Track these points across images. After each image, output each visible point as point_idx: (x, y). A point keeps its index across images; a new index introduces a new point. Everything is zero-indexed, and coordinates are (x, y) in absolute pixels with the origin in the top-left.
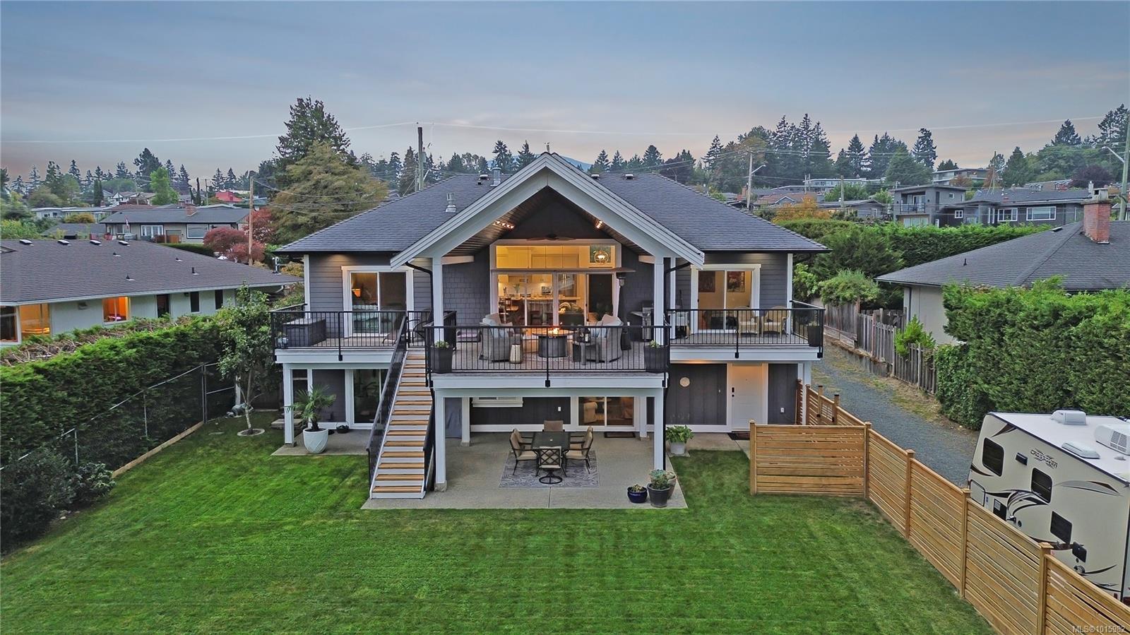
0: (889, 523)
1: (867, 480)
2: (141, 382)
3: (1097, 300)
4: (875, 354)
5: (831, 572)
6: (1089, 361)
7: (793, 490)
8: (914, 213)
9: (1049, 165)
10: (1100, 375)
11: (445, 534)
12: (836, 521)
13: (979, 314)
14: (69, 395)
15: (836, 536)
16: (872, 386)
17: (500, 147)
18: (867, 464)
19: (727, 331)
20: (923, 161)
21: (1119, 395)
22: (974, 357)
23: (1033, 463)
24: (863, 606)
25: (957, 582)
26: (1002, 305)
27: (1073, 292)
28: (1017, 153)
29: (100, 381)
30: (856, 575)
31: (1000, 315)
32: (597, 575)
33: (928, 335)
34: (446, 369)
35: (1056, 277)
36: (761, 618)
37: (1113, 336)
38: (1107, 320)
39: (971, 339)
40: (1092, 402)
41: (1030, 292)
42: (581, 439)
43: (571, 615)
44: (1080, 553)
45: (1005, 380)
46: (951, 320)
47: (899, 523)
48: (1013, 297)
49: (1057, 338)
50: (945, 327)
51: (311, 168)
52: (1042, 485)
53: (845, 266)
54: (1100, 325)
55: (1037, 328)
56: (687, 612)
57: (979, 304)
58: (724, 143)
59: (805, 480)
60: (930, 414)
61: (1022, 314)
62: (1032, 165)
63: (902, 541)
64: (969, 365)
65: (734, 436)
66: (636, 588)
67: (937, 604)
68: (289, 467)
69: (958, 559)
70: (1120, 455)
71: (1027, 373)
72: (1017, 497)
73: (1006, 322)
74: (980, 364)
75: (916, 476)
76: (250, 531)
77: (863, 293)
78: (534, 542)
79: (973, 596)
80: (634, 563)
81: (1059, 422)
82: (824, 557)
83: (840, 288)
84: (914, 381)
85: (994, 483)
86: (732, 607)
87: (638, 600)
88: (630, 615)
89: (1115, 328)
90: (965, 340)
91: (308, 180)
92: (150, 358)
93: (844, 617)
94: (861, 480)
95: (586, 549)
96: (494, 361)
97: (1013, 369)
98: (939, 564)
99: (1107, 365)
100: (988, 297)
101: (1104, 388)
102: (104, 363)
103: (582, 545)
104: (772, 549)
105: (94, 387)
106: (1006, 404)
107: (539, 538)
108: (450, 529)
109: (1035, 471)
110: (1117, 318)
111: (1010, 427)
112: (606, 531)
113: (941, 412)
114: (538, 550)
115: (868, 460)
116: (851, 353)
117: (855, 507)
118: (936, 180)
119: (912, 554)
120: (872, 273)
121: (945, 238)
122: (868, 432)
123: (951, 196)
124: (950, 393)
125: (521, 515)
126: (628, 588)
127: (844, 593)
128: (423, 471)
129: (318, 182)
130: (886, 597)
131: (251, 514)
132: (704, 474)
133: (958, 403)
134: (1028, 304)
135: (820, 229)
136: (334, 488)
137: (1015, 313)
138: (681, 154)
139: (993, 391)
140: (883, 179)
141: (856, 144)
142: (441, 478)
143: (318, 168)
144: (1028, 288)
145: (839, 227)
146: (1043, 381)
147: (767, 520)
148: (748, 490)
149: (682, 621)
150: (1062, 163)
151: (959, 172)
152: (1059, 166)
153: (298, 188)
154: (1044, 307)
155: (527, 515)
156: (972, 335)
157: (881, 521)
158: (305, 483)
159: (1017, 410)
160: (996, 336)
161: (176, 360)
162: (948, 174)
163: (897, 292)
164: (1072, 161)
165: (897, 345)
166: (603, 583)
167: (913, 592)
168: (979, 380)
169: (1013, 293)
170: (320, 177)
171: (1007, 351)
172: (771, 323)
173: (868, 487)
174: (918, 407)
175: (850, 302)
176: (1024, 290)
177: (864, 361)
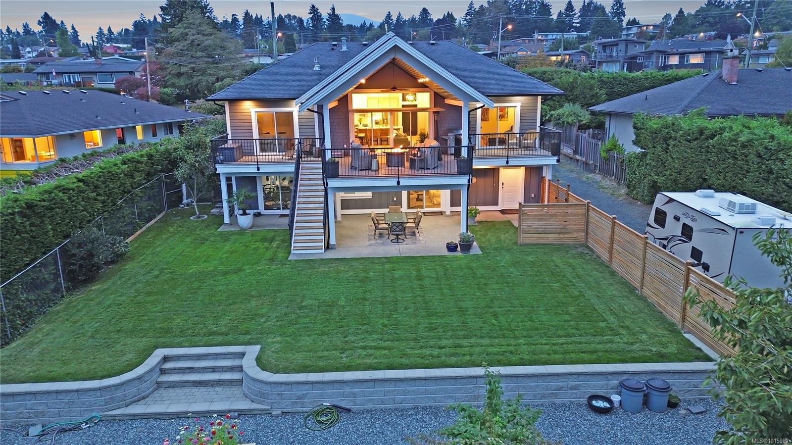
0: (599, 258)
1: (587, 234)
2: (132, 186)
3: (727, 123)
4: (586, 159)
5: (569, 284)
6: (719, 160)
7: (542, 242)
8: (610, 60)
9: (702, 21)
10: (724, 169)
11: (344, 271)
12: (569, 258)
13: (655, 132)
14: (97, 195)
15: (570, 265)
16: (584, 179)
17: (314, 10)
18: (587, 225)
19: (499, 147)
20: (616, 19)
21: (735, 180)
22: (650, 159)
23: (684, 220)
24: (588, 299)
25: (638, 285)
26: (669, 127)
27: (713, 117)
28: (681, 12)
29: (112, 186)
30: (583, 285)
31: (668, 133)
32: (439, 289)
33: (621, 145)
34: (335, 175)
35: (702, 108)
36: (533, 307)
37: (734, 146)
38: (731, 136)
39: (649, 148)
40: (719, 184)
41: (686, 118)
42: (413, 217)
43: (429, 309)
44: (706, 268)
45: (668, 173)
46: (637, 136)
47: (605, 256)
48: (676, 121)
49: (700, 147)
50: (633, 141)
51: (187, 30)
52: (687, 232)
53: (569, 101)
54: (727, 138)
55: (689, 141)
56: (492, 305)
57: (655, 126)
58: (477, 7)
59: (550, 235)
60: (621, 195)
61: (681, 132)
62: (690, 22)
63: (607, 267)
64: (647, 165)
65: (503, 212)
66: (461, 295)
67: (627, 297)
68: (233, 237)
69: (638, 274)
70: (732, 214)
71: (682, 168)
72: (673, 239)
73: (671, 138)
74: (653, 163)
75: (617, 229)
76: (226, 273)
77: (580, 119)
78: (397, 274)
79: (646, 292)
80: (458, 282)
81: (699, 197)
82: (564, 276)
83: (565, 116)
84: (611, 175)
85: (660, 232)
86: (516, 302)
87: (464, 301)
88: (461, 308)
89: (736, 141)
90: (645, 149)
91: (186, 40)
92: (135, 171)
93: (578, 305)
94: (583, 234)
95: (429, 277)
96: (361, 170)
97: (673, 166)
98: (628, 277)
99: (729, 163)
100: (661, 121)
101: (726, 176)
102: (113, 175)
103: (425, 275)
104: (535, 273)
105: (109, 190)
106: (668, 188)
107: (400, 272)
108: (346, 269)
109: (684, 224)
110: (737, 134)
111: (671, 200)
112: (438, 267)
113: (628, 194)
114: (400, 278)
115: (588, 223)
116: (571, 158)
117: (580, 250)
118: (624, 32)
119: (613, 273)
120: (587, 105)
121: (633, 80)
122: (588, 206)
123: (636, 47)
124: (634, 182)
125: (386, 260)
126: (457, 295)
127: (577, 294)
128: (323, 237)
129: (193, 41)
130: (599, 295)
131: (222, 264)
132: (489, 234)
133: (638, 188)
134: (685, 125)
135: (552, 75)
136: (267, 248)
137: (676, 132)
138: (446, 15)
139: (660, 180)
140: (588, 33)
141: (570, 7)
142: (333, 241)
143: (192, 30)
144: (685, 115)
145: (564, 74)
146: (691, 173)
147: (530, 258)
148: (516, 243)
149: (490, 310)
150: (711, 20)
151: (640, 27)
152: (708, 22)
153: (180, 45)
154: (695, 128)
155: (389, 260)
156: (650, 146)
157: (595, 257)
158: (247, 246)
159: (674, 191)
160: (665, 146)
161: (148, 172)
162: (633, 29)
163: (602, 118)
164: (717, 18)
165: (602, 153)
166: (443, 294)
167: (614, 292)
168: (653, 174)
169: (676, 119)
170: (194, 37)
171: (670, 155)
172: (526, 141)
173: (587, 238)
174: (613, 191)
175: (570, 125)
176: (682, 116)
177: (579, 163)
